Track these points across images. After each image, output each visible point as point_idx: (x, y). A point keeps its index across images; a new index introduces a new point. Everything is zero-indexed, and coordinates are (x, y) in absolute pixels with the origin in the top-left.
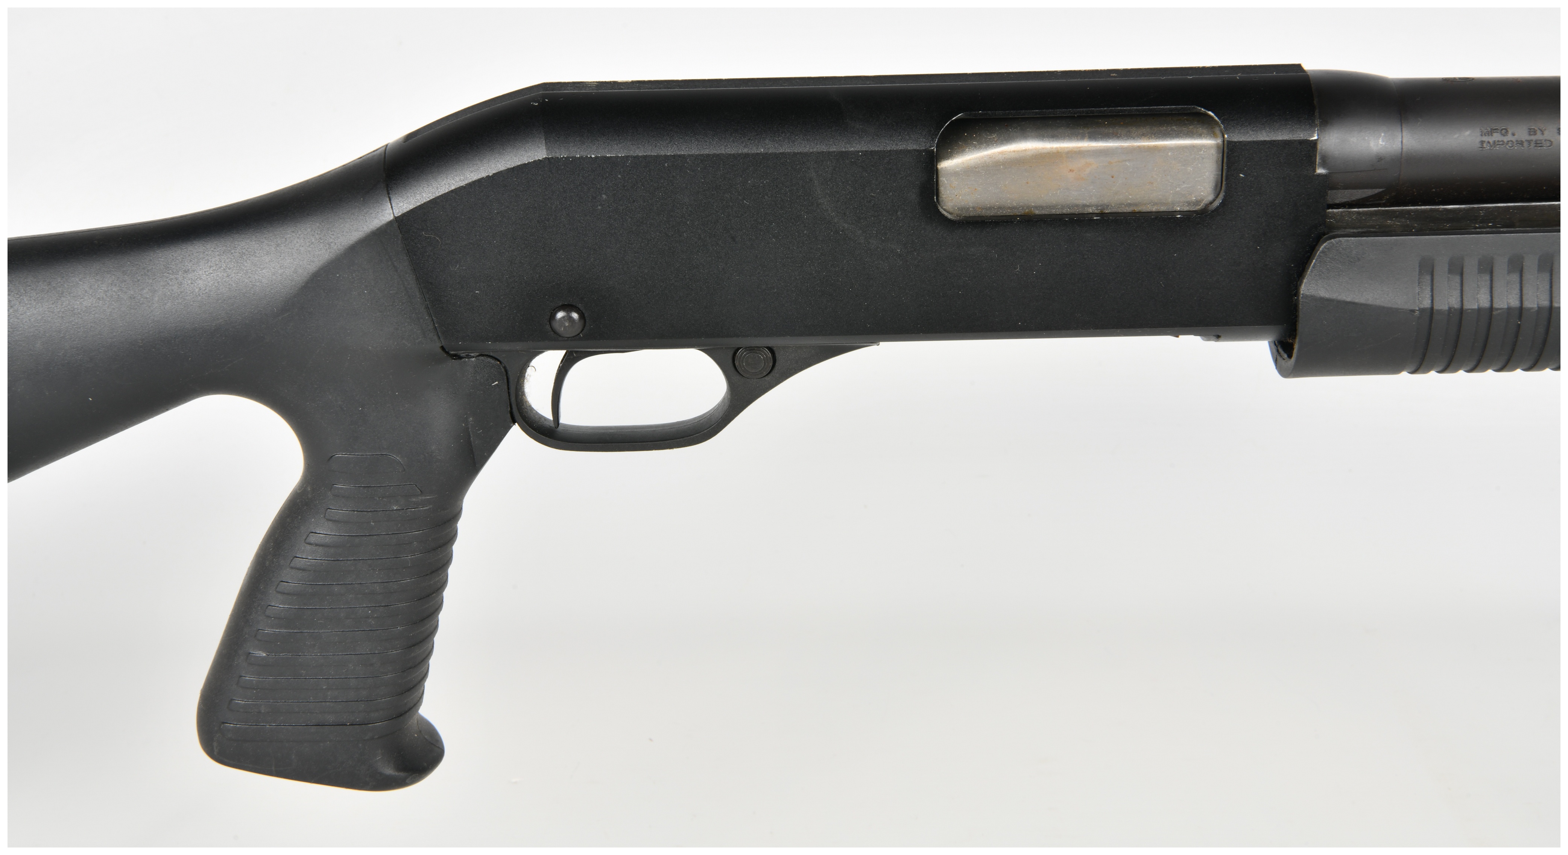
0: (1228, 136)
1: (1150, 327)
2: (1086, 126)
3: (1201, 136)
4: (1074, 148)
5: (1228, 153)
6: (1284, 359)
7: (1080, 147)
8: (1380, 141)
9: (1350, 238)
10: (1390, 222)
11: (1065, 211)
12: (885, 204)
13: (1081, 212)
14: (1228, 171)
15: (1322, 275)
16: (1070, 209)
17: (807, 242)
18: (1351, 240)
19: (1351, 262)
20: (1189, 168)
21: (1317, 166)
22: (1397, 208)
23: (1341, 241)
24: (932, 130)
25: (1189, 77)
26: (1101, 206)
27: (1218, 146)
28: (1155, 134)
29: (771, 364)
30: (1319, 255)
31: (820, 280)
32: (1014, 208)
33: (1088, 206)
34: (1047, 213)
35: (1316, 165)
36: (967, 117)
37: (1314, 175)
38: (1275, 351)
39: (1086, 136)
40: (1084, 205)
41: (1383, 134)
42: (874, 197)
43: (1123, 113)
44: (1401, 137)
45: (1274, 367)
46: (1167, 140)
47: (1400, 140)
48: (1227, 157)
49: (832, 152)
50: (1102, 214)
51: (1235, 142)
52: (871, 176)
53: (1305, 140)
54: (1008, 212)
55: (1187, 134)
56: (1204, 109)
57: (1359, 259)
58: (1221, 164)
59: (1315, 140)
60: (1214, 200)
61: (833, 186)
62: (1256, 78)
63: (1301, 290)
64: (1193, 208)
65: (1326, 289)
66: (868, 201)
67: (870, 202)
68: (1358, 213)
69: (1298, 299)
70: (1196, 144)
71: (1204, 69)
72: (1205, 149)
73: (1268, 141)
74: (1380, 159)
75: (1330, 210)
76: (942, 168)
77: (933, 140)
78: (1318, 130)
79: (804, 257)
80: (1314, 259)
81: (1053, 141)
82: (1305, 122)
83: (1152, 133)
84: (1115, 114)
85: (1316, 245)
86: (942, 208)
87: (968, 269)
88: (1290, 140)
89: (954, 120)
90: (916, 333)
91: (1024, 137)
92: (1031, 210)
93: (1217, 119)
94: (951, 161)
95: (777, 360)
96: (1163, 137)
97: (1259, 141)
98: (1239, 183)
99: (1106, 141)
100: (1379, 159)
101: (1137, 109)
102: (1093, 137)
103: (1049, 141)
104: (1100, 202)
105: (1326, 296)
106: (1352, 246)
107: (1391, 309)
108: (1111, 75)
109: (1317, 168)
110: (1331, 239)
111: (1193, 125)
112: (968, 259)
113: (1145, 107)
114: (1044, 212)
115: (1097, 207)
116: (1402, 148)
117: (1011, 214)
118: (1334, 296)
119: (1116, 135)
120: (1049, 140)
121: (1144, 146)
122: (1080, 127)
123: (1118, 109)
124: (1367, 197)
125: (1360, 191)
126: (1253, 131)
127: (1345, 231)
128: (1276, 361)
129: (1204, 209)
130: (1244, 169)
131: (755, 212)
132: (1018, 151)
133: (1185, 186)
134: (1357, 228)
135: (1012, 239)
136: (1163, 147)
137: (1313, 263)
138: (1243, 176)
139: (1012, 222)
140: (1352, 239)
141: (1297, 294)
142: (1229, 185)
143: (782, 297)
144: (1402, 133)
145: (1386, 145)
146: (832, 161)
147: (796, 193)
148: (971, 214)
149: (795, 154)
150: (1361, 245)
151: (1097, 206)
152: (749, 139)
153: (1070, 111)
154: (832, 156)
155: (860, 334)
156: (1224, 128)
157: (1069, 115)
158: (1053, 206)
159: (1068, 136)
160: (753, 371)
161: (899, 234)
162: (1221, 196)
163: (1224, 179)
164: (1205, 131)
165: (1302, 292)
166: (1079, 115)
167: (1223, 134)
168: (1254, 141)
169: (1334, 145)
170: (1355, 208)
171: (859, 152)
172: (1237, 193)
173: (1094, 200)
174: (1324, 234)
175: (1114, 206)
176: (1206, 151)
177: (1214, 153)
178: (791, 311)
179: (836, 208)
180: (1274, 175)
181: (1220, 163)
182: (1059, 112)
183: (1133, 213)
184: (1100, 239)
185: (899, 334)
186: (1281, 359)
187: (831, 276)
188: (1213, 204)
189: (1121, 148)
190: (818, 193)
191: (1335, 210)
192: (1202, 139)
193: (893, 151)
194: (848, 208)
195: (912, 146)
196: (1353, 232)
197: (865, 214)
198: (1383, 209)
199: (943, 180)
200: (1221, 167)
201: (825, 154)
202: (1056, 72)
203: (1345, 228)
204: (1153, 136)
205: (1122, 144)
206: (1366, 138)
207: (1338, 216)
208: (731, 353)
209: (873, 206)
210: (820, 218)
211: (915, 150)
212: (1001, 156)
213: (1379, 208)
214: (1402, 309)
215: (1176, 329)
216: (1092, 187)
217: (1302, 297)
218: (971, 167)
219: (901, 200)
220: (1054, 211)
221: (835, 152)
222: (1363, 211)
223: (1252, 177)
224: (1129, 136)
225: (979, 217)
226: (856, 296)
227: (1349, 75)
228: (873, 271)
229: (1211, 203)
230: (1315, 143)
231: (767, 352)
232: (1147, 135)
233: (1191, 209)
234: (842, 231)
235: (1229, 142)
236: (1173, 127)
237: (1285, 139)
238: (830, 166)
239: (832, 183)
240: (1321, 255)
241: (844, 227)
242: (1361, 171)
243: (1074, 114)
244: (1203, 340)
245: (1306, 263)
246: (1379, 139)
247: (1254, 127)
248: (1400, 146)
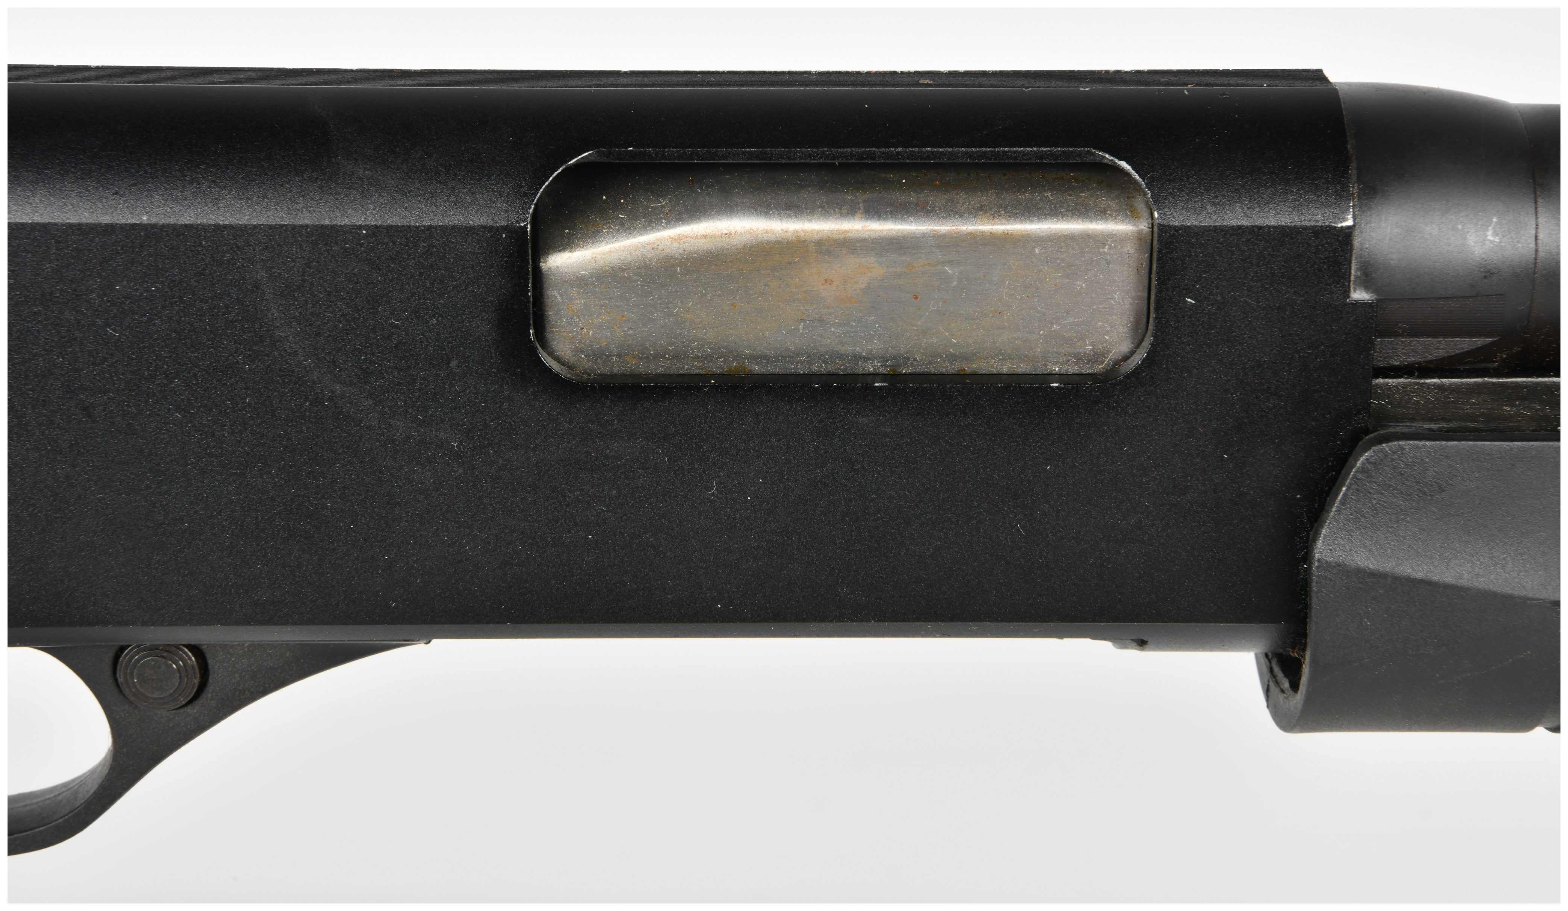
0: (1159, 215)
1: (996, 620)
2: (860, 186)
3: (1105, 214)
4: (832, 231)
5: (1160, 251)
6: (1283, 691)
7: (845, 232)
8: (1490, 233)
9: (1422, 443)
10: (1509, 409)
11: (815, 368)
12: (422, 342)
13: (849, 371)
14: (1159, 291)
15: (1362, 519)
16: (826, 363)
17: (252, 422)
18: (1424, 446)
19: (1425, 493)
20: (1079, 283)
21: (1351, 284)
22: (1524, 379)
23: (1401, 448)
24: (524, 184)
25: (1082, 89)
26: (891, 359)
27: (1139, 236)
28: (1006, 208)
29: (196, 681)
30: (1354, 477)
31: (284, 504)
32: (707, 358)
33: (866, 359)
34: (777, 370)
35: (1349, 281)
36: (602, 160)
37: (1346, 305)
38: (1265, 670)
39: (859, 209)
40: (855, 356)
41: (1495, 220)
42: (397, 326)
43: (938, 161)
44: (1534, 226)
45: (1264, 703)
46: (1031, 222)
47: (1533, 232)
48: (1159, 259)
49: (301, 226)
50: (893, 377)
51: (1176, 229)
52: (391, 281)
53: (1327, 226)
54: (694, 367)
55: (1076, 209)
56: (1111, 155)
57: (1441, 490)
58: (1147, 275)
59: (1349, 227)
60: (1132, 353)
61: (306, 302)
62: (1224, 94)
63: (1316, 551)
64: (1089, 369)
65: (1371, 550)
66: (386, 335)
67: (389, 337)
68: (1441, 388)
69: (1308, 571)
70: (1093, 230)
71: (1118, 75)
72: (1112, 242)
73: (1247, 227)
74: (1488, 272)
75: (1381, 380)
76: (550, 268)
77: (525, 209)
78: (1354, 205)
79: (248, 454)
80: (1343, 485)
81: (789, 216)
82: (1328, 188)
83: (1001, 206)
84: (919, 161)
85: (1350, 454)
86: (551, 354)
87: (606, 488)
88: (1295, 228)
89: (575, 165)
90: (498, 623)
91: (729, 208)
92: (743, 363)
93: (1137, 177)
94: (570, 254)
95: (211, 672)
96: (1023, 215)
97: (1227, 226)
98: (1184, 317)
99: (903, 219)
100: (1486, 272)
101: (966, 153)
102: (873, 211)
103: (781, 217)
104: (891, 351)
105: (1371, 566)
106: (1427, 460)
107: (1510, 597)
108: (921, 82)
109: (1352, 290)
110: (1380, 442)
111: (1088, 190)
112: (605, 465)
113: (984, 149)
114: (771, 369)
115: (884, 361)
116: (1537, 251)
117: (702, 371)
118: (1388, 566)
119: (923, 208)
120: (779, 215)
121: (982, 234)
122: (849, 189)
123: (927, 152)
124: (1458, 355)
125: (1445, 341)
126: (1215, 204)
127: (1411, 427)
128: (1267, 692)
129: (1111, 370)
130: (1194, 286)
131: (133, 353)
132: (713, 237)
133: (1071, 320)
134: (1437, 421)
135: (699, 426)
136: (1023, 236)
137: (1342, 493)
138: (1193, 302)
139: (700, 389)
140: (1427, 443)
141: (1307, 558)
142: (1164, 321)
143: (200, 540)
144: (1537, 218)
145: (1501, 242)
146: (301, 247)
147: (224, 314)
148: (616, 370)
149: (218, 228)
150: (1446, 457)
151: (884, 359)
152: (117, 193)
153: (823, 153)
154: (301, 236)
155: (376, 624)
156: (1152, 196)
157: (821, 161)
158: (789, 356)
159: (821, 207)
160: (155, 696)
161: (455, 408)
162: (1147, 344)
163: (1152, 308)
164: (1113, 204)
165: (1317, 556)
166: (844, 161)
167: (1151, 210)
168: (1215, 227)
169: (1390, 239)
170: (1433, 378)
171: (361, 227)
172: (1180, 338)
173: (876, 346)
174: (1367, 432)
175: (921, 360)
176: (1116, 247)
177: (1132, 251)
178: (222, 571)
179: (315, 349)
180: (1259, 302)
181: (1145, 273)
182: (800, 153)
183: (960, 377)
184: (888, 430)
185: (461, 623)
186: (1278, 690)
187: (308, 497)
188: (1129, 361)
189: (934, 236)
190: (272, 314)
191: (1390, 381)
192: (1106, 220)
193: (436, 228)
194: (340, 350)
195: (477, 219)
196: (1430, 430)
197: (380, 365)
198: (1494, 380)
199: (554, 295)
200: (1146, 282)
201: (285, 231)
202: (809, 73)
203: (1413, 420)
204: (1003, 212)
205: (936, 228)
206: (1460, 227)
207: (1398, 392)
208: (109, 658)
209: (396, 347)
210: (280, 370)
211: (484, 227)
212: (676, 245)
213: (1486, 379)
214: (1533, 599)
215: (1051, 624)
216: (873, 318)
217: (1318, 567)
218: (612, 268)
219: (457, 336)
220: (791, 368)
221: (307, 226)
222: (1451, 385)
223: (1212, 305)
224: (951, 211)
225: (632, 375)
226: (365, 540)
227: (1424, 93)
228: (400, 487)
229: (1126, 358)
230: (1348, 234)
231: (187, 655)
232: (991, 209)
233: (1084, 371)
234: (330, 399)
235: (1163, 229)
236: (1045, 194)
237: (1284, 223)
238: (297, 258)
239: (303, 296)
240: (1360, 476)
241: (332, 392)
242: (1447, 298)
243: (834, 158)
244: (1114, 646)
245: (1328, 493)
246: (1488, 230)
247: (1216, 197)
248: (1533, 245)
